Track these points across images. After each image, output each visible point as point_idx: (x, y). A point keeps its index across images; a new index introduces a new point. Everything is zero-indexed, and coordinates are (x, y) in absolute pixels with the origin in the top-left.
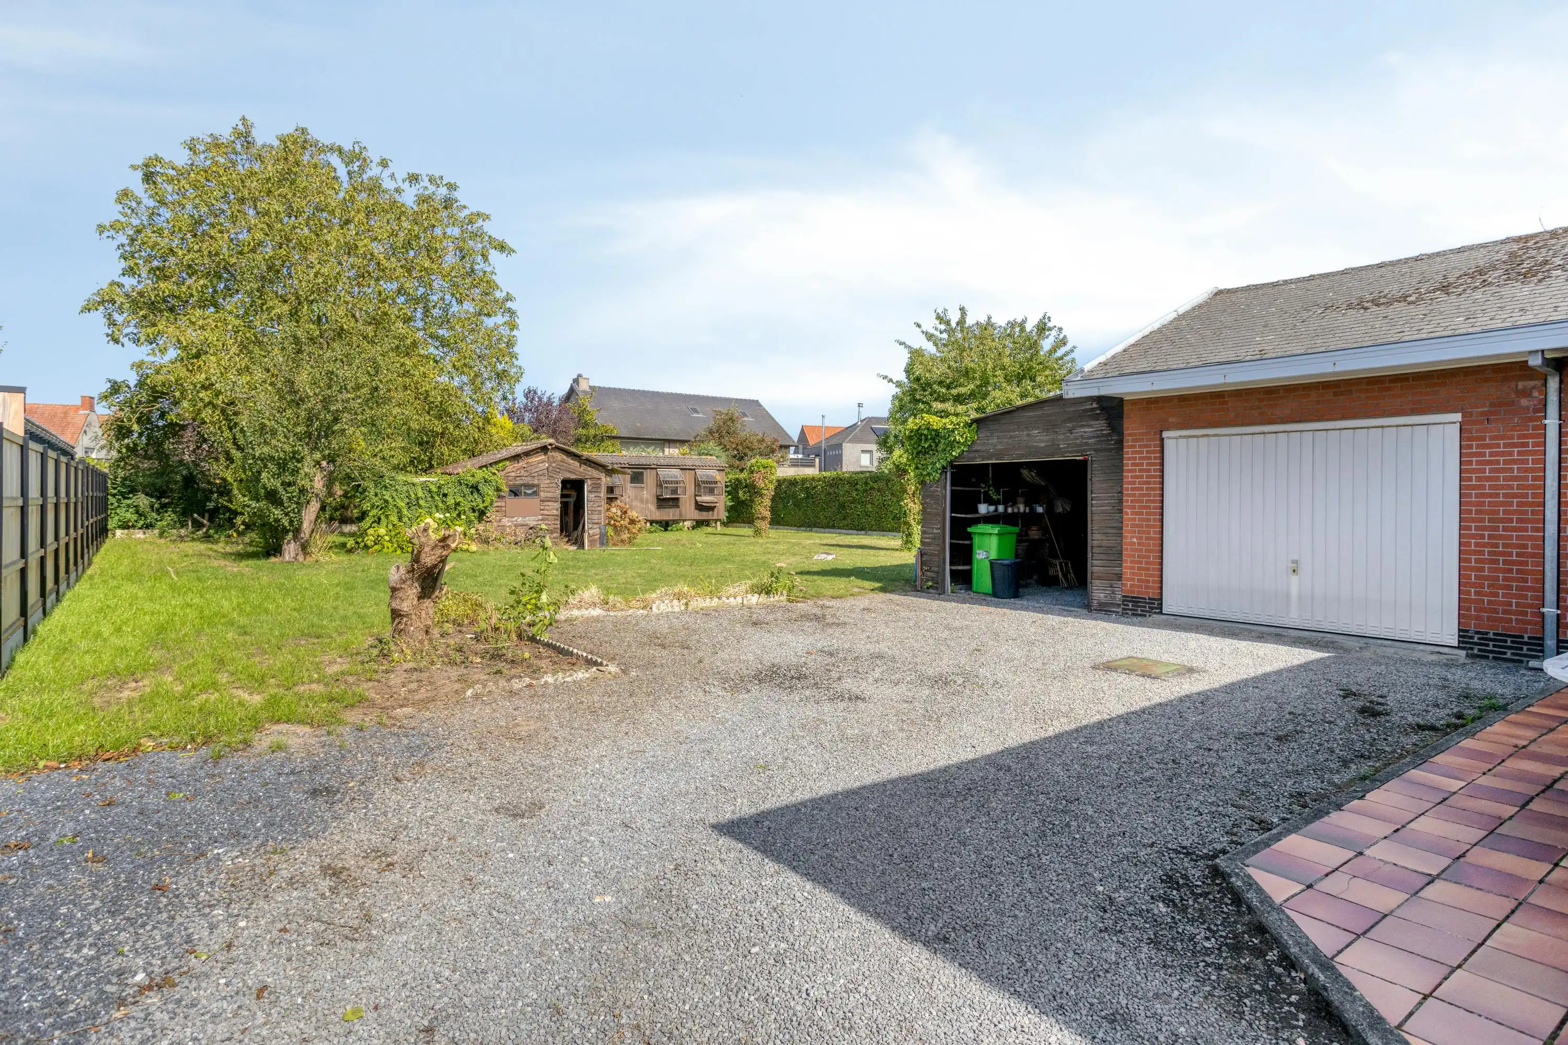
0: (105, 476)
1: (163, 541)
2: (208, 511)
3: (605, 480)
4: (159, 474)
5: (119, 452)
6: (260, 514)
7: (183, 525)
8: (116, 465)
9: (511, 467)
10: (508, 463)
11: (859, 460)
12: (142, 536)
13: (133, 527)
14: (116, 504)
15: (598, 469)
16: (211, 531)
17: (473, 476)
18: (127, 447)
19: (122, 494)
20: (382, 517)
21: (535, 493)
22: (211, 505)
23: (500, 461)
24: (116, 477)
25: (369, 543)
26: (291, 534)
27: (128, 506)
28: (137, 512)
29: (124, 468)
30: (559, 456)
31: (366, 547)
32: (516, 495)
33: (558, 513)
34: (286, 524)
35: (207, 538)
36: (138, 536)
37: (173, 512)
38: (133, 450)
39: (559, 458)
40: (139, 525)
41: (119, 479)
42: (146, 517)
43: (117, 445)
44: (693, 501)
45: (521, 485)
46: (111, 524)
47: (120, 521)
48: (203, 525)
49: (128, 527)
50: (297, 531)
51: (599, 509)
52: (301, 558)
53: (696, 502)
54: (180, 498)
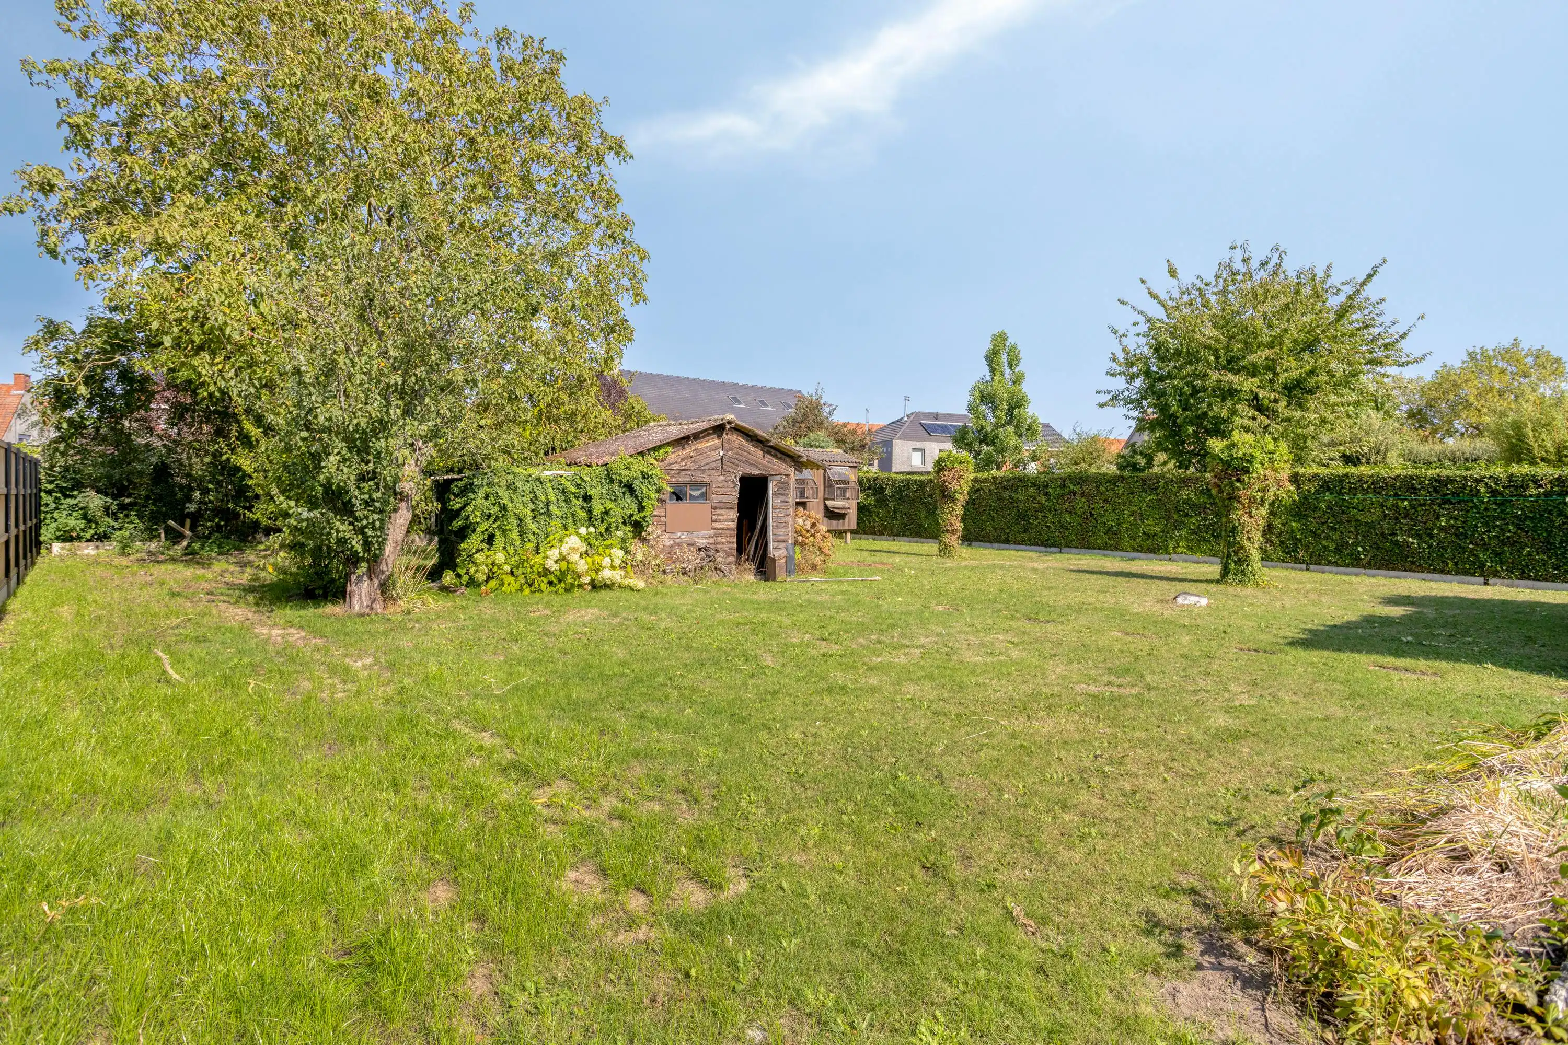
0: (35, 464)
1: (124, 561)
2: (189, 515)
3: (794, 475)
4: (113, 463)
5: (58, 428)
6: (312, 529)
7: (152, 535)
8: (51, 448)
9: (673, 455)
10: (670, 449)
11: (910, 459)
12: (93, 553)
13: (79, 538)
14: (53, 506)
15: (785, 461)
16: (196, 546)
17: (628, 468)
18: (70, 422)
19: (61, 490)
20: (498, 534)
21: (705, 496)
22: (192, 507)
23: (660, 447)
24: (52, 467)
25: (481, 577)
26: (364, 565)
27: (72, 507)
28: (85, 517)
29: (63, 454)
30: (736, 440)
31: (472, 583)
32: (679, 498)
33: (734, 525)
34: (358, 548)
35: (191, 557)
36: (86, 552)
37: (140, 517)
38: (77, 426)
39: (737, 444)
40: (88, 536)
41: (57, 469)
42: (97, 523)
43: (54, 419)
44: (822, 507)
45: (686, 484)
46: (46, 533)
47: (58, 530)
48: (182, 536)
49: (70, 539)
50: (374, 560)
51: (786, 519)
52: (378, 606)
53: (826, 507)
54: (147, 498)
